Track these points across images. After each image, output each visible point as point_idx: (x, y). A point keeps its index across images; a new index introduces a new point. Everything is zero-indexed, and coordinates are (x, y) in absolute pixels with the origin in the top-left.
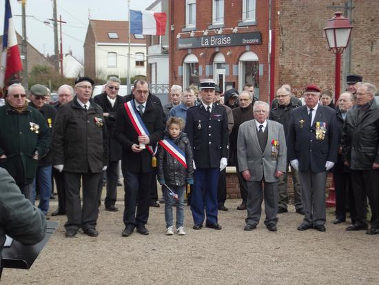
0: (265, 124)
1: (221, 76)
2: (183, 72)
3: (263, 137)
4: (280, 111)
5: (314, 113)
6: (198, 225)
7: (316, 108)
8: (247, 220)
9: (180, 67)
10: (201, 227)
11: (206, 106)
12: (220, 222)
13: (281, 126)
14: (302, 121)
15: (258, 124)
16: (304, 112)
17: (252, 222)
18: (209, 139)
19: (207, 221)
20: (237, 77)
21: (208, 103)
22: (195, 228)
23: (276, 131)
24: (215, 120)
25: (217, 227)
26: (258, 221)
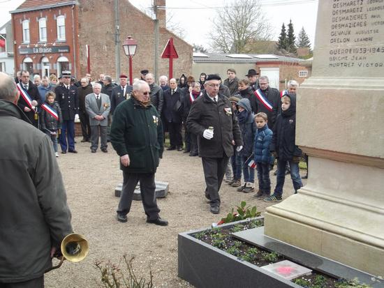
0: (99, 95)
1: (46, 70)
2: (24, 67)
3: (99, 102)
4: (107, 89)
5: (125, 89)
6: (64, 152)
7: (126, 87)
8: (91, 148)
9: (21, 65)
10: (66, 153)
11: (66, 86)
12: (76, 149)
13: (108, 96)
14: (119, 94)
15: (96, 96)
16: (119, 89)
17: (94, 148)
18: (69, 104)
19: (69, 149)
20: (56, 71)
21: (67, 84)
22: (62, 153)
23: (105, 99)
24: (71, 93)
25: (75, 152)
26: (97, 147)
